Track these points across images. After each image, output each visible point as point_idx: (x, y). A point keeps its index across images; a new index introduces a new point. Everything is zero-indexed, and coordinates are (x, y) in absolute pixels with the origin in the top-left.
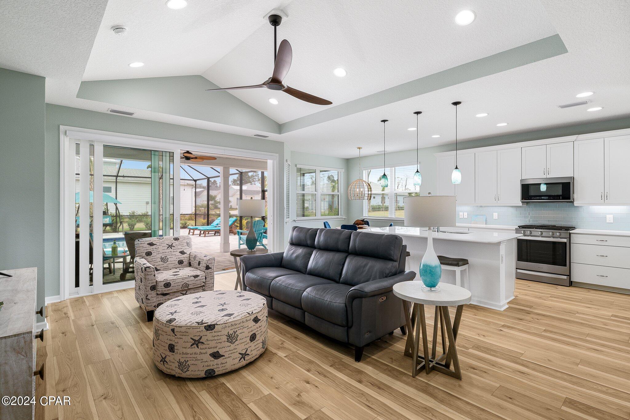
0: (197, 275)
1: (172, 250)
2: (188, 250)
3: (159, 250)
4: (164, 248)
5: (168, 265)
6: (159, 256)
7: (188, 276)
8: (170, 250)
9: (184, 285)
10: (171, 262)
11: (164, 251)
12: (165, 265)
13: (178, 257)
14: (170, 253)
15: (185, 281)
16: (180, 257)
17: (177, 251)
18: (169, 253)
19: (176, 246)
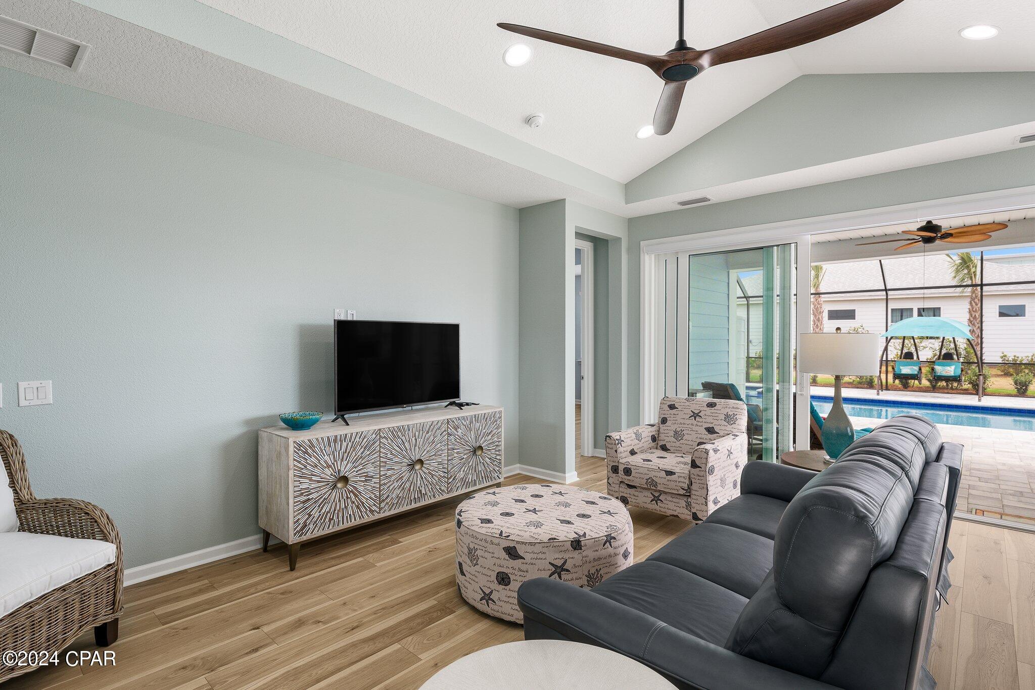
0: (671, 472)
1: (695, 423)
2: (723, 428)
3: (678, 418)
4: (684, 416)
5: (681, 445)
6: (673, 428)
7: (659, 468)
8: (692, 421)
9: (650, 480)
10: (686, 442)
11: (682, 421)
12: (678, 444)
13: (700, 436)
14: (690, 426)
15: (652, 474)
16: (703, 436)
17: (702, 426)
18: (688, 426)
19: (705, 417)
